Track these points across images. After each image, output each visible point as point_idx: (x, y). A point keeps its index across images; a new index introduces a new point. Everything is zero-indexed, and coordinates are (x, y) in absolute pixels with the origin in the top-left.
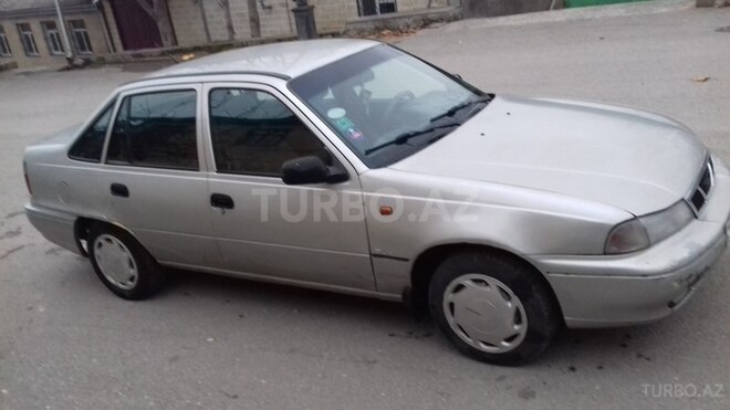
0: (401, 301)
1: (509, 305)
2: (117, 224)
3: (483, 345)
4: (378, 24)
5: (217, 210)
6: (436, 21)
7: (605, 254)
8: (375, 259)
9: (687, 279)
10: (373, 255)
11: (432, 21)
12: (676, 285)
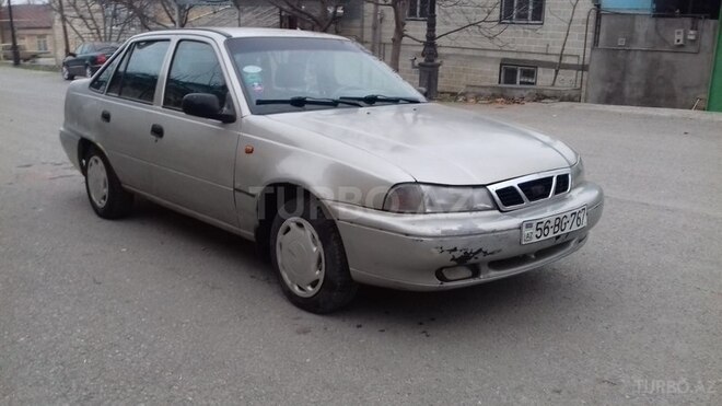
0: (254, 240)
1: (315, 249)
2: (99, 145)
3: (297, 288)
4: (496, 92)
5: (154, 137)
6: (549, 98)
7: (383, 210)
8: (237, 193)
9: (451, 251)
10: (235, 189)
11: (545, 97)
12: (436, 252)
